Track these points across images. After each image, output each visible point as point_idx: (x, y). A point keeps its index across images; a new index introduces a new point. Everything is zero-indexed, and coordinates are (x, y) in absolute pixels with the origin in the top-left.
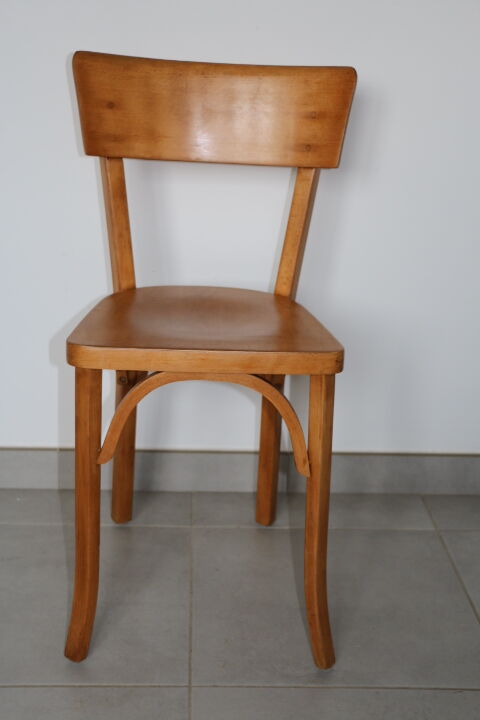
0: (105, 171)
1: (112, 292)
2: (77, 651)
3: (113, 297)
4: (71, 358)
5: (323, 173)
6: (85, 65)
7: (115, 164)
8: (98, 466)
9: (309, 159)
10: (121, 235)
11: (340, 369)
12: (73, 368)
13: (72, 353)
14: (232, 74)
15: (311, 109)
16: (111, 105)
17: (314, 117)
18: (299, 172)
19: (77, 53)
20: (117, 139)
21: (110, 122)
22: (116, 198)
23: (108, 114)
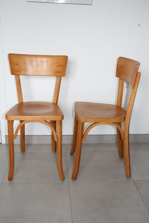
0: (16, 78)
1: (18, 103)
2: (11, 179)
3: (19, 104)
4: (6, 118)
5: (62, 77)
6: (11, 56)
7: (18, 76)
8: (13, 140)
9: (59, 75)
10: (20, 91)
11: (63, 119)
12: (7, 120)
13: (7, 117)
14: (42, 57)
15: (59, 64)
16: (17, 64)
17: (59, 66)
18: (57, 77)
19: (9, 54)
20: (18, 71)
21: (16, 68)
22: (18, 83)
23: (16, 66)
